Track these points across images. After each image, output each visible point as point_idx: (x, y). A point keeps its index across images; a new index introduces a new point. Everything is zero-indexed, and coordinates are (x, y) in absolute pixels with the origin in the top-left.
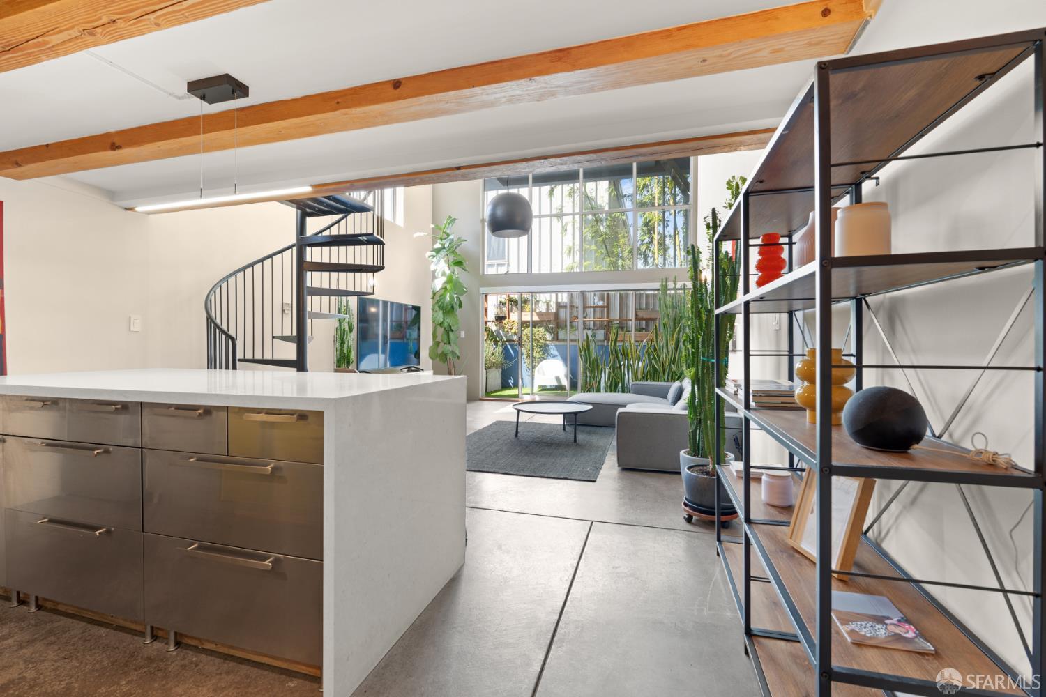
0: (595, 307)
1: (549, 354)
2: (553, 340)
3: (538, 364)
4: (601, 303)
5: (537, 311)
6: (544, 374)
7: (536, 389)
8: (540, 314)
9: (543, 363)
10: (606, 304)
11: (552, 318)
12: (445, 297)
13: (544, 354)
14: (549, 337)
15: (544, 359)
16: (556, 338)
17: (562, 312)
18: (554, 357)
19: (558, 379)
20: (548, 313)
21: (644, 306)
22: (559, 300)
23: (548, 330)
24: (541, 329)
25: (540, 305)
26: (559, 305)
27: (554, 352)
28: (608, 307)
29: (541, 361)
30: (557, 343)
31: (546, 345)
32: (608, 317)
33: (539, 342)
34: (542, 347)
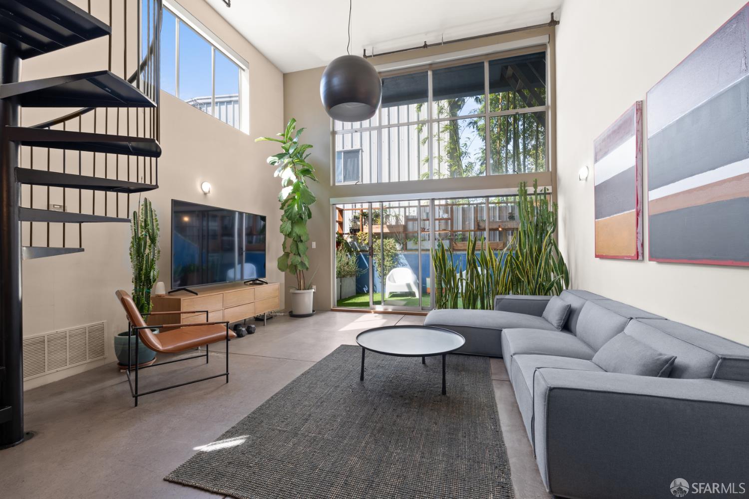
0: (440, 220)
1: (398, 263)
2: (402, 249)
3: (389, 272)
4: (446, 216)
5: (388, 224)
6: (395, 282)
7: (387, 296)
8: (390, 227)
9: (394, 271)
10: (450, 217)
11: (401, 230)
12: (293, 208)
13: (394, 262)
14: (398, 247)
15: (394, 267)
16: (405, 248)
17: (410, 224)
18: (404, 265)
19: (409, 286)
20: (397, 225)
22: (407, 214)
23: (397, 241)
24: (391, 240)
25: (390, 219)
26: (407, 219)
27: (403, 260)
28: (452, 219)
29: (391, 269)
30: (406, 253)
31: (396, 255)
32: (452, 228)
33: (389, 251)
34: (392, 256)
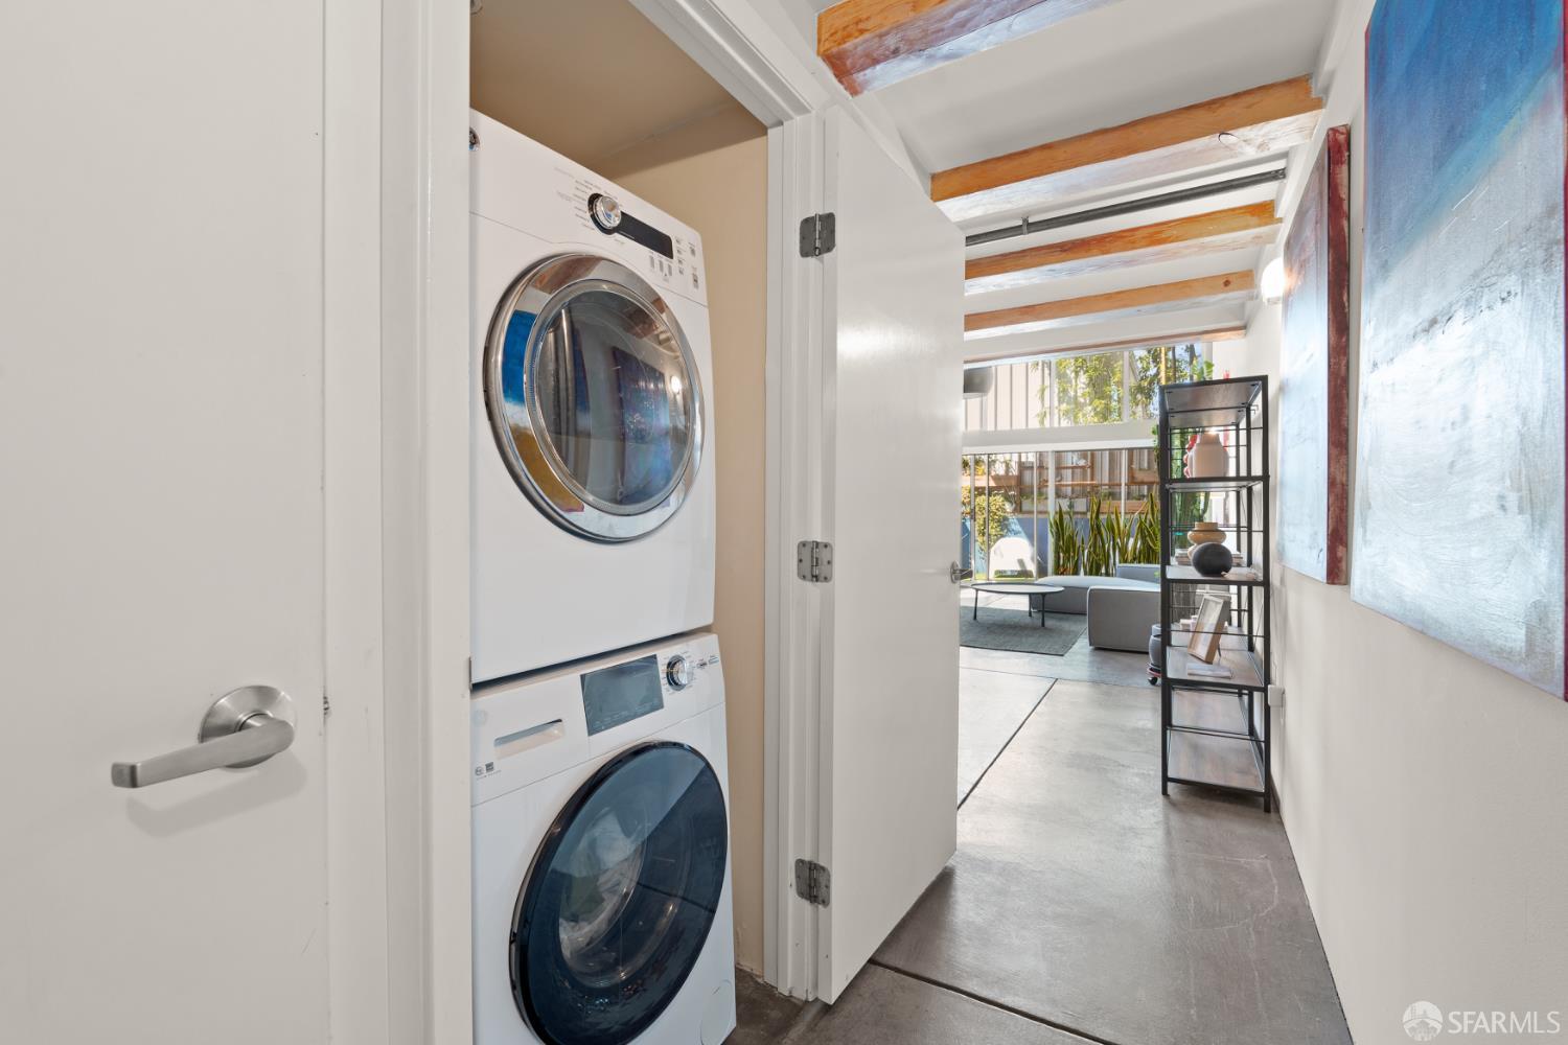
0: (1073, 468)
1: (1008, 530)
2: (1015, 511)
3: (995, 542)
4: (1082, 463)
5: (993, 473)
6: (1002, 556)
7: (992, 575)
8: (997, 478)
9: (1002, 541)
10: (1089, 464)
11: (1013, 483)
13: (1002, 530)
14: (1008, 507)
15: (1002, 536)
16: (1018, 509)
17: (1027, 474)
18: (1016, 533)
19: (1021, 562)
20: (1007, 475)
21: (1146, 465)
22: (1023, 460)
23: (1007, 498)
24: (997, 497)
25: (998, 467)
26: (1022, 466)
27: (1016, 527)
28: (1092, 467)
29: (998, 539)
30: (1020, 516)
31: (1005, 519)
32: (1092, 479)
33: (995, 514)
34: (999, 521)
